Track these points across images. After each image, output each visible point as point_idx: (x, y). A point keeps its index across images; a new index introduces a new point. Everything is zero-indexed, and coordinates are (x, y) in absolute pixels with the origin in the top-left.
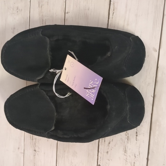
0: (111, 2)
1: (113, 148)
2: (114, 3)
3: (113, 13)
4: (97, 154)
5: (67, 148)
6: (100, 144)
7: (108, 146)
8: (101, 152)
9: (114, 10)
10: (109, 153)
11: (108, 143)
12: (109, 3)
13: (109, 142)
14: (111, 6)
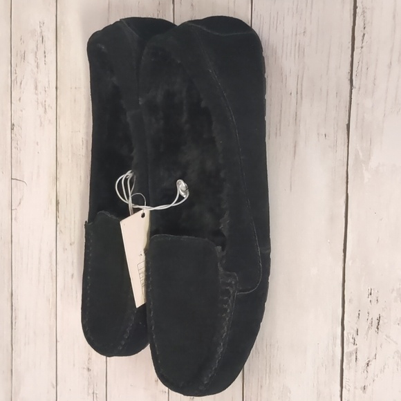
0: (358, 10)
1: (377, 375)
2: (364, 12)
3: (364, 35)
4: (339, 393)
5: (266, 380)
6: (344, 367)
7: (365, 372)
8: (348, 387)
9: (364, 28)
10: (369, 389)
11: (364, 364)
12: (352, 12)
13: (367, 361)
14: (357, 18)
